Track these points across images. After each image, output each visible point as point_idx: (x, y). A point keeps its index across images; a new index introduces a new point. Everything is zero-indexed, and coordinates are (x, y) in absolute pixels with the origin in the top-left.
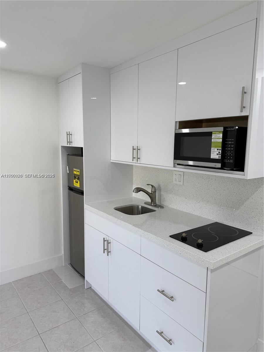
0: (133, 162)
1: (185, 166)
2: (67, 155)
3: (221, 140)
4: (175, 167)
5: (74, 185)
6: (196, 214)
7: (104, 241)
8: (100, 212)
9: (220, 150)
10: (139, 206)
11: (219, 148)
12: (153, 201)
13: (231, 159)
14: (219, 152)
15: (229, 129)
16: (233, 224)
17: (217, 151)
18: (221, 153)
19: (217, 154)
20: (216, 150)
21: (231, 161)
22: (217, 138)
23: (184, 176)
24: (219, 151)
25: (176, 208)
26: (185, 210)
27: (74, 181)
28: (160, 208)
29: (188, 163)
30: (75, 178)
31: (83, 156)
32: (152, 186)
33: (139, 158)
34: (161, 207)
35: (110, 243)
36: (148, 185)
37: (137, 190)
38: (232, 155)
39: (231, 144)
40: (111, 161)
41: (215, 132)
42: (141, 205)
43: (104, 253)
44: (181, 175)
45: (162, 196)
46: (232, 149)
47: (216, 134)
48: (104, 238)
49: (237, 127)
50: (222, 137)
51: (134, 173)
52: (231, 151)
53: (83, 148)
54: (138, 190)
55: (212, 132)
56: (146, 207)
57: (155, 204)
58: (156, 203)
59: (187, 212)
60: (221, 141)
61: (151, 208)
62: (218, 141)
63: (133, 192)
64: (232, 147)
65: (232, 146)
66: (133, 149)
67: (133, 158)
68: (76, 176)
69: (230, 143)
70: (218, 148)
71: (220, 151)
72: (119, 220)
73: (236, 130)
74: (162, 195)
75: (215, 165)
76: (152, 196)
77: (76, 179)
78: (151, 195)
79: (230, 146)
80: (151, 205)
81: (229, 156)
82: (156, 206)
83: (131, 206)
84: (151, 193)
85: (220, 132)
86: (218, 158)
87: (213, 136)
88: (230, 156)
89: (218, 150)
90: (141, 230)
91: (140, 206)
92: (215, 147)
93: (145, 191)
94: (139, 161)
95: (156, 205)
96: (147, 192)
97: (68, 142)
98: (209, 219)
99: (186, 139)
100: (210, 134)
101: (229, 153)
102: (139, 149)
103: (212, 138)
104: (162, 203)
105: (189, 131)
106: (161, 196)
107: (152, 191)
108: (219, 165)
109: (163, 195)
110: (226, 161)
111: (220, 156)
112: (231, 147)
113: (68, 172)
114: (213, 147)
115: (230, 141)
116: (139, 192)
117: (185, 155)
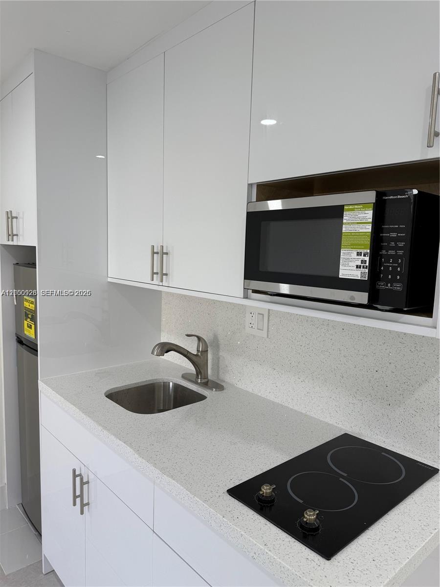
0: (152, 282)
1: (271, 295)
2: (13, 266)
3: (369, 228)
4: (247, 298)
5: (25, 332)
6: (296, 408)
7: (75, 476)
8: (68, 404)
9: (365, 255)
10: (169, 383)
11: (363, 251)
12: (200, 372)
13: (398, 281)
14: (363, 262)
15: (392, 197)
16: (386, 440)
17: (359, 257)
18: (367, 264)
19: (357, 267)
20: (354, 254)
21: (398, 287)
22: (358, 223)
23: (269, 316)
24: (362, 257)
25: (250, 390)
26: (271, 397)
27: (26, 322)
28: (216, 391)
29: (279, 288)
30: (27, 316)
31: (36, 268)
32: (199, 338)
33: (166, 275)
34: (218, 386)
35: (88, 482)
36: (188, 335)
37: (161, 350)
38: (399, 269)
39: (396, 240)
40: (109, 280)
41: (351, 207)
42: (174, 379)
43: (75, 504)
44: (263, 315)
45: (220, 361)
46: (401, 252)
47: (356, 212)
48: (74, 471)
49: (415, 192)
50: (371, 220)
51: (163, 306)
52: (395, 257)
53: (35, 247)
54: (166, 348)
55: (343, 206)
56: (185, 385)
57: (204, 381)
58: (208, 378)
59: (276, 400)
60: (370, 230)
61: (195, 390)
62: (361, 231)
63: (153, 353)
64: (401, 248)
65: (401, 244)
66: (154, 253)
67: (153, 273)
68: (28, 312)
69: (394, 235)
70: (359, 251)
71: (367, 259)
72: (105, 432)
73: (412, 198)
74: (221, 358)
75: (352, 298)
76: (198, 360)
77: (29, 320)
78: (194, 358)
79: (393, 244)
80: (196, 383)
81: (390, 273)
82: (206, 384)
83: (152, 384)
84: (196, 354)
85: (365, 205)
86: (359, 278)
87: (347, 216)
88: (394, 272)
89: (359, 254)
90: (154, 468)
91: (171, 384)
92: (353, 246)
93: (181, 351)
94: (166, 281)
95: (208, 382)
96: (186, 353)
97: (9, 235)
98: (329, 424)
99: (275, 226)
100: (337, 212)
101: (390, 265)
102: (167, 254)
103: (342, 223)
104: (222, 376)
105: (283, 205)
106: (218, 361)
107: (198, 351)
108: (362, 297)
109: (223, 357)
110: (381, 286)
111: (367, 271)
112: (396, 248)
113: (16, 304)
114: (347, 247)
115: (393, 230)
116: (167, 352)
117: (271, 268)
